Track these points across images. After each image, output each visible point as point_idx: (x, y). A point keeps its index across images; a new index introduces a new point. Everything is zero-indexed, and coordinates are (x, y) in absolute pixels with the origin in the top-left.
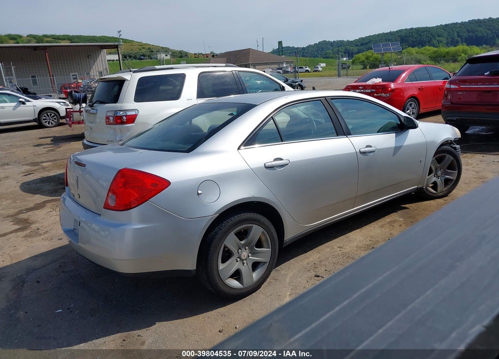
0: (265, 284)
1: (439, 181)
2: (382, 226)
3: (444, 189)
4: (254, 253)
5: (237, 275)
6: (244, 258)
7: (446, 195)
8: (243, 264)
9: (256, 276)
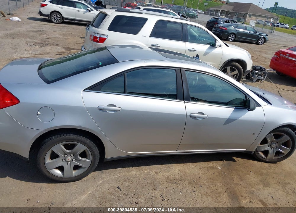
0: (85, 179)
1: (271, 151)
2: (201, 168)
3: (274, 158)
4: (77, 159)
5: (61, 168)
6: (68, 160)
7: (275, 162)
8: (67, 164)
9: (75, 173)
